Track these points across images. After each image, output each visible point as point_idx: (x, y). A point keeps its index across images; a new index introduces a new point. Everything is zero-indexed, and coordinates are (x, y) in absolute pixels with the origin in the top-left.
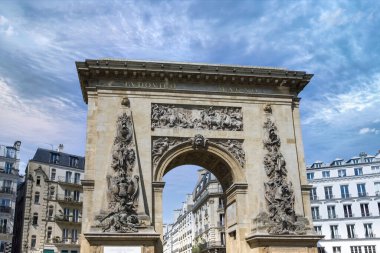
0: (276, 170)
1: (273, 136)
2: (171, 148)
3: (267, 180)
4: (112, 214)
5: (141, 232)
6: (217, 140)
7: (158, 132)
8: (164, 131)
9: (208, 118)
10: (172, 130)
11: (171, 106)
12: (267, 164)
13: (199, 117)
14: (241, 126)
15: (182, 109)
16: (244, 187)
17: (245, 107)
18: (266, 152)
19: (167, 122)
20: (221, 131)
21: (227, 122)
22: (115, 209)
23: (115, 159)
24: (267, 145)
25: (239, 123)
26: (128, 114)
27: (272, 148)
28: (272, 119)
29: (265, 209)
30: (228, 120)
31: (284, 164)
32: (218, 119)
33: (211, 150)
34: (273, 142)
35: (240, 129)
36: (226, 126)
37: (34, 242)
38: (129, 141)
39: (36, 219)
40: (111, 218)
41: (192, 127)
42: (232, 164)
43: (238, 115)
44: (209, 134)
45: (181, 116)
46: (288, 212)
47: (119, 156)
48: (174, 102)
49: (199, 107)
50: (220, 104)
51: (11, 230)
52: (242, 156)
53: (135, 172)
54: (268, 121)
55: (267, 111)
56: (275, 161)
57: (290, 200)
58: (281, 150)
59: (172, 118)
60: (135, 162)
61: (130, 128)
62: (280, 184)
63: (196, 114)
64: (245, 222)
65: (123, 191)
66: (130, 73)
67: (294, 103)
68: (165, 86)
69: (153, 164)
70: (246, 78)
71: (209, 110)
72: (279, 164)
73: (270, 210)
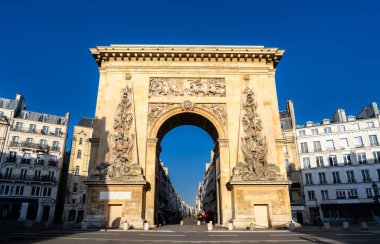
0: (252, 126)
1: (249, 97)
3: (244, 135)
4: (110, 165)
5: (131, 179)
6: (203, 105)
7: (154, 99)
8: (159, 99)
9: (196, 88)
10: (165, 97)
11: (165, 78)
12: (245, 122)
13: (188, 87)
14: (225, 93)
15: (175, 81)
16: (226, 141)
17: (227, 78)
18: (244, 112)
19: (162, 91)
20: (207, 97)
21: (212, 90)
23: (116, 121)
24: (245, 107)
25: (222, 91)
26: (130, 87)
27: (250, 109)
28: (251, 87)
29: (242, 160)
31: (259, 122)
32: (205, 88)
33: (197, 111)
34: (250, 103)
35: (223, 95)
36: (211, 93)
38: (128, 107)
41: (182, 95)
42: (216, 123)
43: (222, 85)
44: (194, 99)
45: (174, 87)
46: (263, 162)
47: (119, 119)
49: (189, 79)
50: (207, 76)
51: (58, 179)
52: (225, 116)
53: (132, 131)
54: (248, 88)
55: (247, 79)
56: (251, 120)
57: (264, 153)
58: (258, 111)
59: (166, 89)
60: (133, 123)
61: (130, 97)
62: (254, 138)
63: (186, 85)
64: (226, 170)
65: (120, 147)
66: (132, 55)
67: (270, 73)
68: (161, 64)
69: (150, 125)
70: (228, 56)
71: (198, 81)
72: (255, 122)
73: (246, 159)
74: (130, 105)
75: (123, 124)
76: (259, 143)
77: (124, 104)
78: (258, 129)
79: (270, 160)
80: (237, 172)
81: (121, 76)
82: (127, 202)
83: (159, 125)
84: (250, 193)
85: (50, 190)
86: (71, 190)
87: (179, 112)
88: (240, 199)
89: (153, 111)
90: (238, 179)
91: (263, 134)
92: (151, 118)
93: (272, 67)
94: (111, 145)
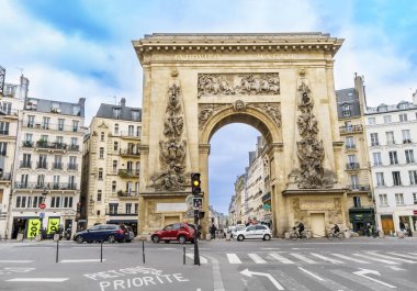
0: (308, 129)
1: (306, 99)
2: (216, 112)
3: (300, 139)
4: (164, 175)
5: (188, 190)
6: (256, 104)
7: (204, 100)
8: (209, 99)
9: (247, 85)
10: (216, 97)
11: (215, 75)
12: (300, 124)
13: (240, 85)
14: (278, 90)
15: (225, 77)
16: (281, 146)
17: (282, 73)
18: (300, 113)
19: (212, 90)
20: (260, 95)
22: (166, 171)
23: (166, 126)
24: (301, 107)
25: (276, 88)
26: (177, 85)
27: (306, 110)
28: (307, 83)
29: (297, 166)
30: (266, 86)
31: (316, 124)
32: (257, 86)
33: (250, 112)
34: (306, 103)
35: (278, 92)
36: (264, 91)
38: (178, 110)
39: (101, 173)
40: (163, 178)
41: (233, 94)
42: (269, 125)
43: (276, 80)
44: (247, 99)
45: (224, 84)
46: (319, 169)
47: (170, 124)
48: (218, 71)
49: (240, 74)
50: (259, 71)
51: (78, 187)
52: (279, 118)
53: (183, 138)
54: (303, 84)
55: (302, 74)
56: (307, 122)
57: (321, 157)
58: (314, 111)
59: (216, 86)
60: (184, 128)
61: (179, 98)
62: (311, 142)
63: (237, 81)
64: (281, 177)
65: (173, 154)
66: (179, 48)
67: (328, 65)
68: (210, 57)
69: (200, 128)
70: (282, 47)
71: (249, 77)
72: (311, 124)
73: (302, 166)
74: (179, 108)
75: (174, 129)
76: (315, 149)
77: (174, 106)
78: (314, 132)
79: (327, 165)
80: (292, 180)
81: (167, 72)
82: (184, 214)
83: (210, 128)
84: (306, 202)
85: (71, 199)
87: (230, 113)
88: (296, 208)
89: (203, 113)
90: (294, 187)
91: (319, 137)
92: (202, 120)
93: (329, 58)
94: (163, 154)
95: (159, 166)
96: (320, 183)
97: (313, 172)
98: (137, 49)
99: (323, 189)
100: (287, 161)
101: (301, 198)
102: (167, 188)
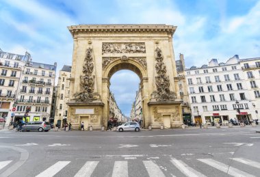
0: (161, 70)
1: (159, 55)
2: (111, 62)
3: (157, 75)
5: (94, 102)
6: (133, 58)
7: (105, 55)
8: (108, 55)
9: (129, 48)
10: (112, 54)
11: (111, 43)
12: (157, 68)
13: (124, 48)
15: (117, 45)
16: (147, 79)
17: (146, 43)
18: (156, 62)
19: (110, 50)
20: (135, 53)
22: (82, 91)
23: (84, 68)
24: (157, 59)
25: (143, 50)
26: (91, 48)
27: (159, 60)
28: (159, 47)
29: (156, 89)
30: (139, 49)
31: (165, 68)
32: (134, 48)
33: (130, 62)
34: (159, 56)
35: (145, 52)
36: (137, 51)
37: (61, 108)
40: (80, 95)
41: (121, 52)
42: (141, 69)
43: (143, 46)
44: (128, 55)
45: (116, 48)
46: (167, 91)
47: (86, 67)
48: (113, 42)
49: (125, 43)
50: (134, 42)
51: (50, 102)
52: (146, 65)
53: (93, 74)
54: (158, 48)
55: (157, 43)
56: (160, 66)
57: (168, 85)
58: (164, 61)
59: (112, 49)
60: (94, 69)
61: (91, 54)
62: (162, 77)
63: (123, 46)
64: (147, 95)
65: (87, 82)
66: (92, 30)
67: (170, 40)
68: (109, 35)
69: (103, 70)
70: (146, 30)
71: (130, 44)
72: (163, 67)
73: (158, 89)
74: (92, 59)
75: (88, 69)
76: (165, 80)
77: (89, 58)
78: (164, 71)
79: (171, 89)
80: (153, 97)
81: (86, 42)
82: (92, 115)
83: (109, 70)
84: (161, 108)
85: (46, 108)
86: (58, 108)
87: (120, 62)
88: (155, 112)
89: (105, 62)
90: (154, 100)
91: (167, 74)
92: (104, 66)
93: (170, 36)
94: (81, 82)
95: (79, 88)
96: (168, 98)
97: (164, 92)
98: (70, 31)
99: (169, 101)
100: (150, 87)
101: (158, 107)
102: (82, 100)
